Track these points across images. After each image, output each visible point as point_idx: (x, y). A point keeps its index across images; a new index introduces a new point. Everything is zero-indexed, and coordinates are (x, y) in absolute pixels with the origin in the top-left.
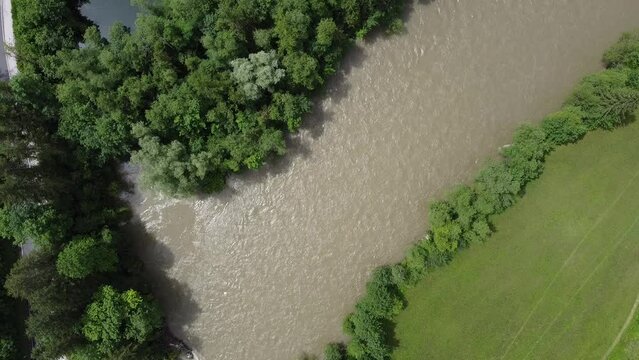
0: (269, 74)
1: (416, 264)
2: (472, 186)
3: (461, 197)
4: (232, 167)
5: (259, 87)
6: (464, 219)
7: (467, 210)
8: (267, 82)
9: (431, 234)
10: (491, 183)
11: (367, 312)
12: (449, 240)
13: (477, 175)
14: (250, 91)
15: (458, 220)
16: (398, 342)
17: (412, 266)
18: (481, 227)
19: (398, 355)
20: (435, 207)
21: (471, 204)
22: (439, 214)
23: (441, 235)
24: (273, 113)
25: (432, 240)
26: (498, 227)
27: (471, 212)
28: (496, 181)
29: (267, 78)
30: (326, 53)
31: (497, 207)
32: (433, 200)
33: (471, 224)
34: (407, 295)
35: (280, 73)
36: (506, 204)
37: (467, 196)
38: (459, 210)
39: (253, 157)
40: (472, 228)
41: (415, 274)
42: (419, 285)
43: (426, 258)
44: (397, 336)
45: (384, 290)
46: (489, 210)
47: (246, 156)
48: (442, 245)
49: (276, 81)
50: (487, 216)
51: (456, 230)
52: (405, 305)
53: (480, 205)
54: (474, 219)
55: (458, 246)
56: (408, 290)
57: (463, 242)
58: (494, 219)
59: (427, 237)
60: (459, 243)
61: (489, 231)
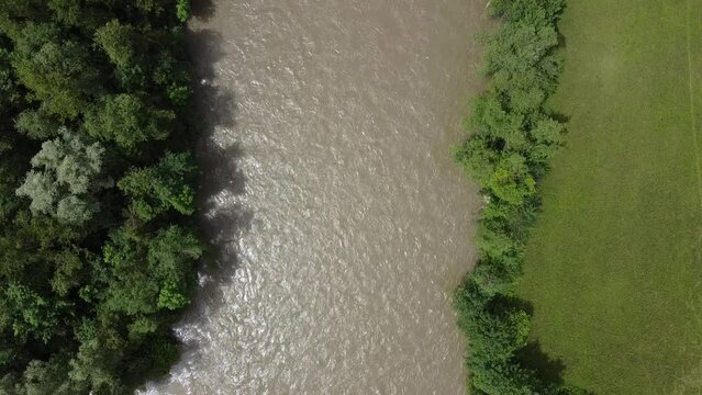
0: (75, 166)
1: (500, 247)
2: (489, 86)
3: (487, 112)
4: (145, 330)
5: (80, 196)
6: (515, 138)
7: (509, 121)
8: (83, 179)
9: (487, 191)
10: (510, 60)
11: (488, 366)
12: (517, 181)
13: (483, 67)
14: (71, 212)
15: (507, 146)
16: (559, 361)
17: (496, 254)
18: (546, 129)
19: (572, 379)
20: (464, 154)
21: (508, 111)
22: (476, 158)
23: (501, 184)
24: (141, 211)
25: (496, 199)
26: (566, 112)
27: (518, 121)
28: (514, 52)
29: (78, 173)
30: (149, 74)
31: (546, 84)
32: (453, 148)
33: (529, 136)
34: (523, 294)
35: (93, 152)
36: (553, 71)
37: (494, 105)
38: (497, 133)
39: (164, 291)
40: (534, 141)
41: (509, 261)
42: (526, 269)
43: (507, 230)
44: (553, 355)
45: (486, 319)
46: (538, 96)
47: (152, 299)
48: (514, 197)
49: (96, 167)
50: (541, 110)
51: (517, 161)
52: (529, 309)
53: (521, 102)
54: (527, 128)
55: (536, 179)
56: (516, 287)
57: (537, 168)
58: (552, 105)
59: (487, 199)
60: (532, 173)
61: (560, 127)
